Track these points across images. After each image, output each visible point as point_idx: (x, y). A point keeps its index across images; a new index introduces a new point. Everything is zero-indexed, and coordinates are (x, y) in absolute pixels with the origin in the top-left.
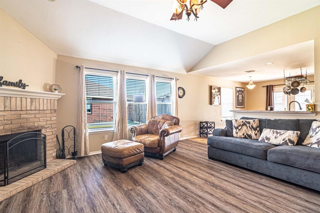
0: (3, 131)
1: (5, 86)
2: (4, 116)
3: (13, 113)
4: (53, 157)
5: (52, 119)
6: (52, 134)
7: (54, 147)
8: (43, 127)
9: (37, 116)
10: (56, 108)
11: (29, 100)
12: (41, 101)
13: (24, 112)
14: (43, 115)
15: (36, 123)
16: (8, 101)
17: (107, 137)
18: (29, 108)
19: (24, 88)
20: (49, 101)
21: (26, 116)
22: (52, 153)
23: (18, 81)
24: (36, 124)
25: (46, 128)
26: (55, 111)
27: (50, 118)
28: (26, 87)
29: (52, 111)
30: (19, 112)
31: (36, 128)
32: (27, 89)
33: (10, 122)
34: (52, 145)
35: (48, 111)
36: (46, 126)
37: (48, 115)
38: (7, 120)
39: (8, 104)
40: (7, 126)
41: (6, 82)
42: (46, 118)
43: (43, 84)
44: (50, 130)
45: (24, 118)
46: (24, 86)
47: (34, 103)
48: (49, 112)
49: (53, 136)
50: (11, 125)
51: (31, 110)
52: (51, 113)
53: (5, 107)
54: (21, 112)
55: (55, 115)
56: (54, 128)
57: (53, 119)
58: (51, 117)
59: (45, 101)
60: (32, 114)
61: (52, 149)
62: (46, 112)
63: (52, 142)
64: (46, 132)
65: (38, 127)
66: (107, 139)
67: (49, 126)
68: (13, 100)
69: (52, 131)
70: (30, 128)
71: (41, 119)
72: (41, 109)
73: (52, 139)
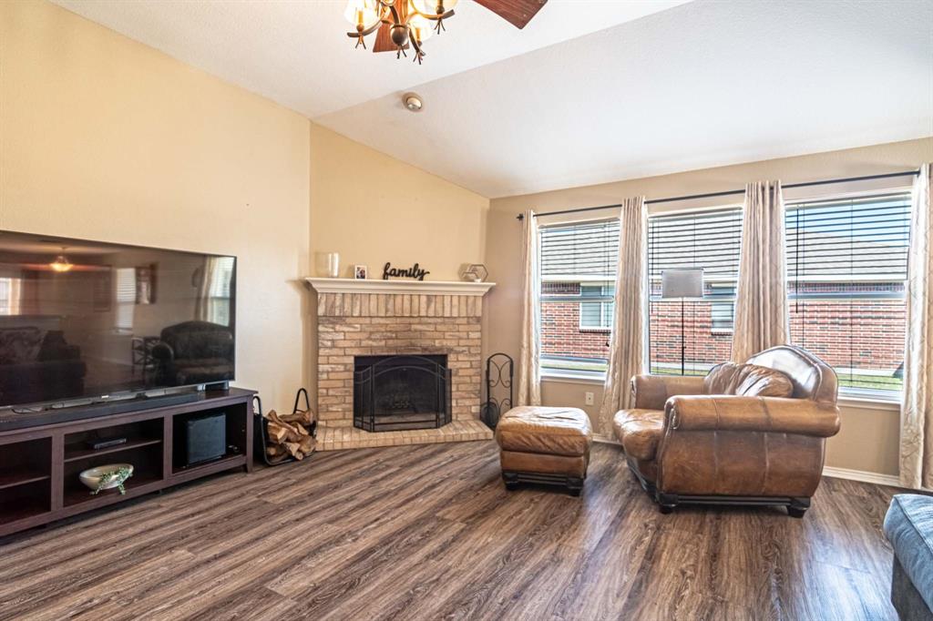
0: (385, 349)
1: (393, 277)
2: (387, 325)
3: (399, 320)
4: (473, 415)
5: (470, 336)
6: (471, 367)
7: (475, 394)
8: (451, 350)
9: (439, 327)
10: (479, 314)
11: (424, 299)
12: (447, 300)
13: (417, 320)
14: (451, 327)
15: (437, 341)
16: (391, 301)
17: (592, 398)
18: (423, 313)
19: (421, 279)
20: (463, 300)
21: (419, 327)
22: (471, 406)
23: (413, 267)
24: (437, 343)
25: (458, 353)
26: (479, 320)
27: (465, 334)
28: (425, 277)
29: (471, 320)
30: (408, 320)
31: (437, 350)
32: (427, 280)
33: (394, 335)
34: (471, 388)
35: (461, 319)
36: (457, 349)
37: (461, 328)
38: (390, 331)
39: (390, 306)
40: (390, 342)
41: (395, 270)
42: (457, 333)
43: (458, 266)
44: (466, 359)
45: (416, 331)
46: (422, 275)
47: (433, 305)
48: (465, 321)
49: (471, 372)
50: (395, 341)
51: (427, 317)
52: (468, 323)
53: (387, 311)
54: (412, 320)
55: (478, 327)
56: (475, 355)
57: (472, 335)
58: (468, 332)
59: (455, 301)
60: (430, 323)
61: (471, 398)
62: (458, 321)
63: (471, 383)
64: (458, 361)
65: (441, 349)
66: (592, 404)
67: (464, 349)
68: (399, 299)
69: (471, 362)
70: (425, 349)
71: (447, 334)
72: (447, 314)
73: (470, 376)
